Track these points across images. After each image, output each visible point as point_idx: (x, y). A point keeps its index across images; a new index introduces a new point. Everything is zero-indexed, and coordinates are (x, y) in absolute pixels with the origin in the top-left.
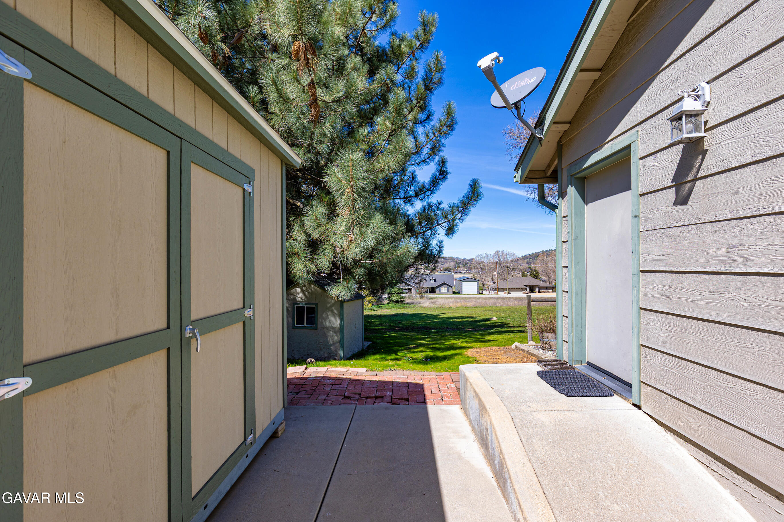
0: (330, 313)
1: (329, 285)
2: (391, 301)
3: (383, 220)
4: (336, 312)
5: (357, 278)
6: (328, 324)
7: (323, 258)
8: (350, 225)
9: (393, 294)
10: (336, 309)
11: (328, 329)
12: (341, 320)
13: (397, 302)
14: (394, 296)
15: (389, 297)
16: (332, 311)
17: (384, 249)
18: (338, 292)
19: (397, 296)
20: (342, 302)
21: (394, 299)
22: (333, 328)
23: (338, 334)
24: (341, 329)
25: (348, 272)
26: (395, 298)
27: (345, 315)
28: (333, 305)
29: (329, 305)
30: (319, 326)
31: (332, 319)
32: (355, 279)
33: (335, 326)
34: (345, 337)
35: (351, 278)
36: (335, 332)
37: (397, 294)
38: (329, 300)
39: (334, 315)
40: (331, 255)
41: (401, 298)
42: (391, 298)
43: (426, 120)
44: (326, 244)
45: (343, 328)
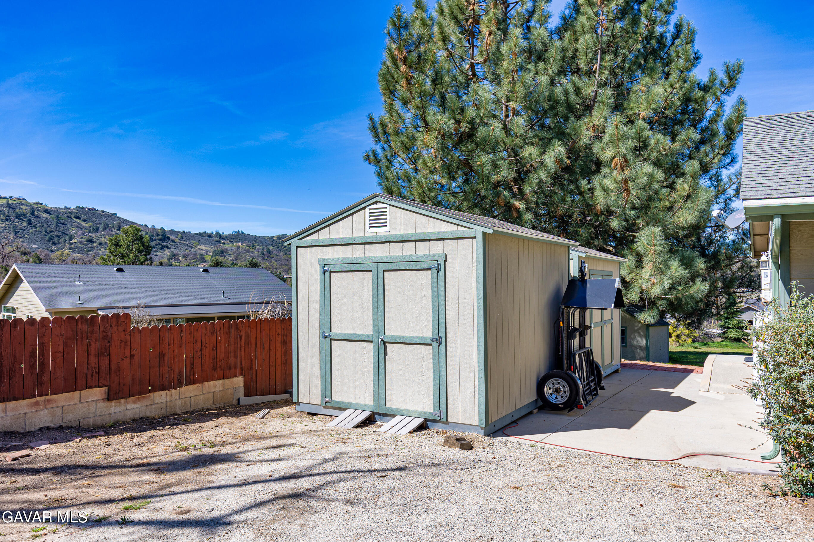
0: (636, 334)
1: (636, 312)
2: (726, 338)
3: (679, 266)
4: (642, 333)
5: (660, 308)
6: (635, 343)
7: (633, 294)
8: (653, 273)
9: (730, 328)
10: (643, 332)
11: (636, 347)
12: (647, 341)
13: (737, 340)
14: (731, 332)
15: (724, 333)
16: (639, 333)
17: (680, 288)
18: (645, 318)
19: (737, 331)
20: (648, 326)
21: (731, 336)
22: (640, 347)
23: (645, 352)
24: (647, 348)
25: (652, 303)
26: (733, 334)
27: (650, 337)
28: (640, 328)
29: (636, 328)
30: (628, 344)
31: (639, 339)
32: (658, 308)
33: (641, 345)
34: (650, 354)
35: (654, 308)
36: (642, 350)
37: (738, 328)
38: (636, 324)
39: (640, 336)
40: (639, 291)
41: (743, 335)
42: (726, 335)
43: (730, 164)
44: (636, 284)
45: (649, 348)
